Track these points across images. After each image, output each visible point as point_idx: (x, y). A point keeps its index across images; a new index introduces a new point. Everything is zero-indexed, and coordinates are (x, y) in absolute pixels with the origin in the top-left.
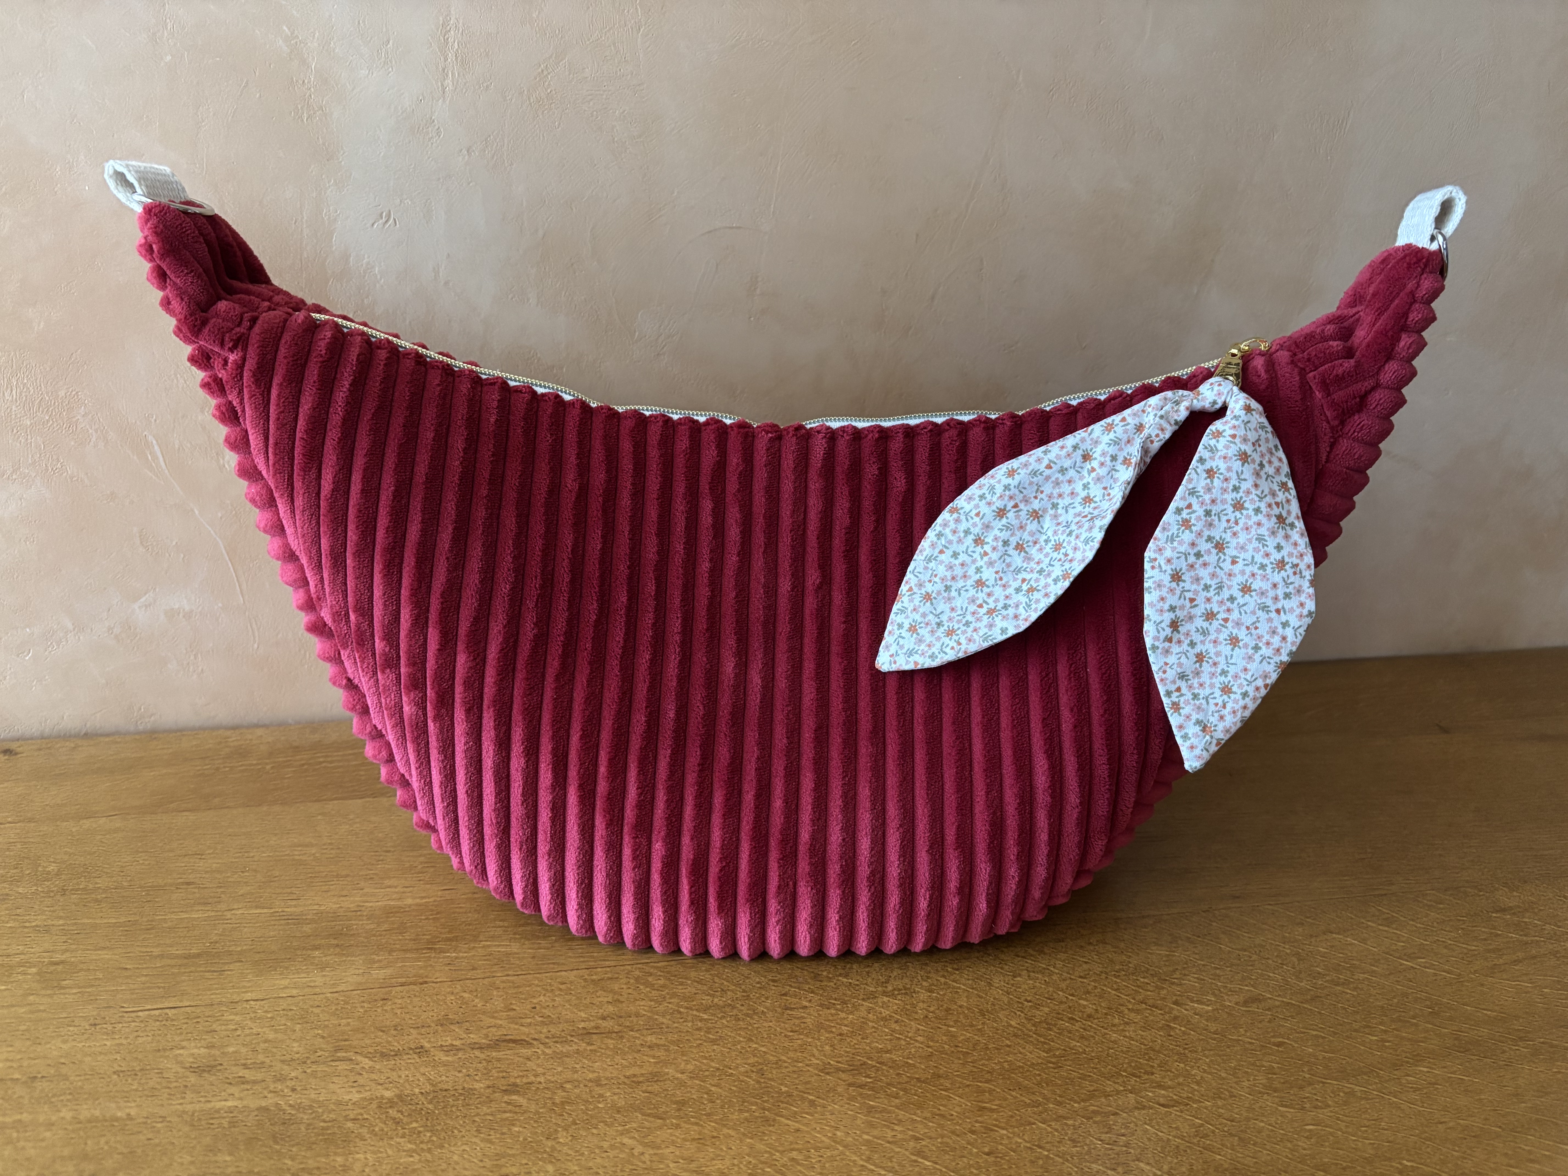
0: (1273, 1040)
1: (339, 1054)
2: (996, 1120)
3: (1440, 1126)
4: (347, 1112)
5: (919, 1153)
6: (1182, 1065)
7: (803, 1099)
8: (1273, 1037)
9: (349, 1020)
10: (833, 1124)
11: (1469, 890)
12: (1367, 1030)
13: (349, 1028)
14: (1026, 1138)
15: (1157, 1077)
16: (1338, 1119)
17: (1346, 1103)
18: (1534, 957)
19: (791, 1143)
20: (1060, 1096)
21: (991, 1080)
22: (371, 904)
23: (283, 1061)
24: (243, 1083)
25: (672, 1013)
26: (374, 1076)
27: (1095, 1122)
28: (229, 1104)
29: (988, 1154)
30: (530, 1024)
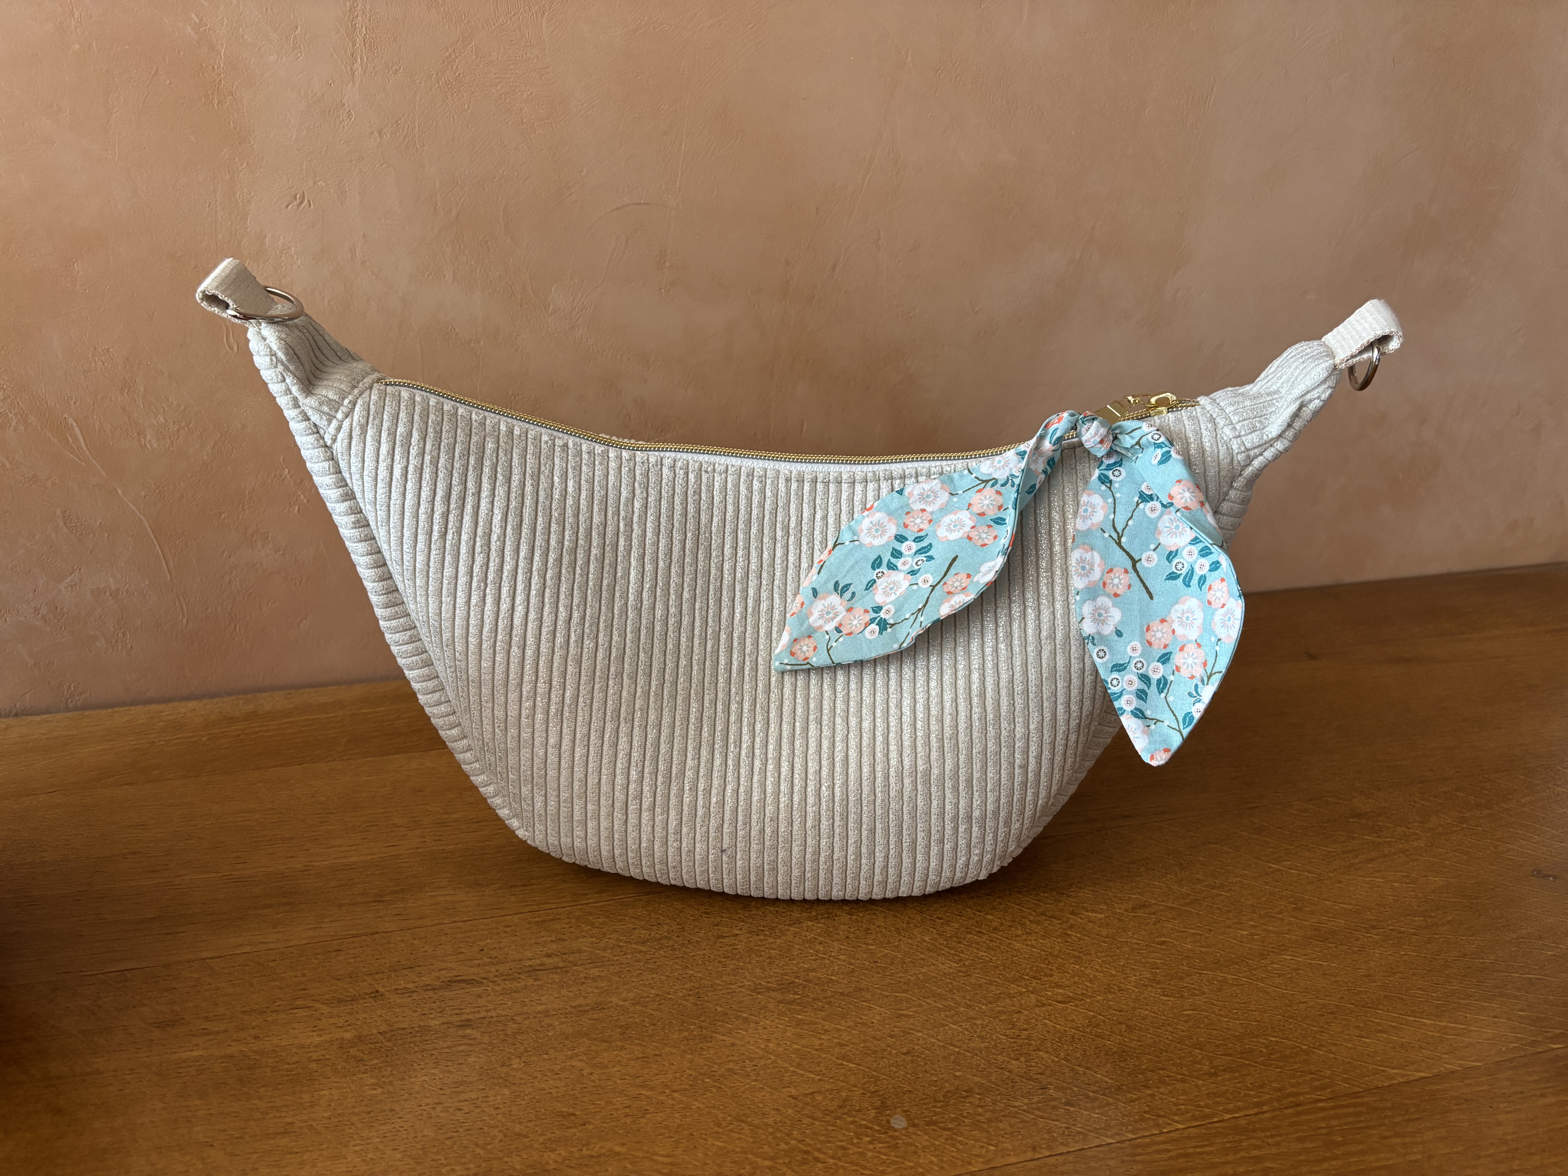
0: (1157, 940)
1: (297, 1003)
2: (912, 1024)
3: (1301, 1005)
4: (310, 1055)
5: (844, 1057)
6: (1078, 967)
7: (738, 1017)
8: (1157, 937)
9: (305, 971)
10: (765, 1037)
11: (1330, 799)
12: (1238, 926)
13: (306, 978)
14: (939, 1038)
15: (1056, 978)
16: (1212, 1004)
17: (1220, 990)
18: (1385, 856)
19: (728, 1056)
20: (970, 1000)
21: (907, 990)
22: (317, 864)
23: (244, 1012)
24: (207, 1034)
25: (613, 948)
26: (333, 1021)
27: (1000, 1021)
28: (195, 1053)
29: (905, 1054)
30: (479, 965)
